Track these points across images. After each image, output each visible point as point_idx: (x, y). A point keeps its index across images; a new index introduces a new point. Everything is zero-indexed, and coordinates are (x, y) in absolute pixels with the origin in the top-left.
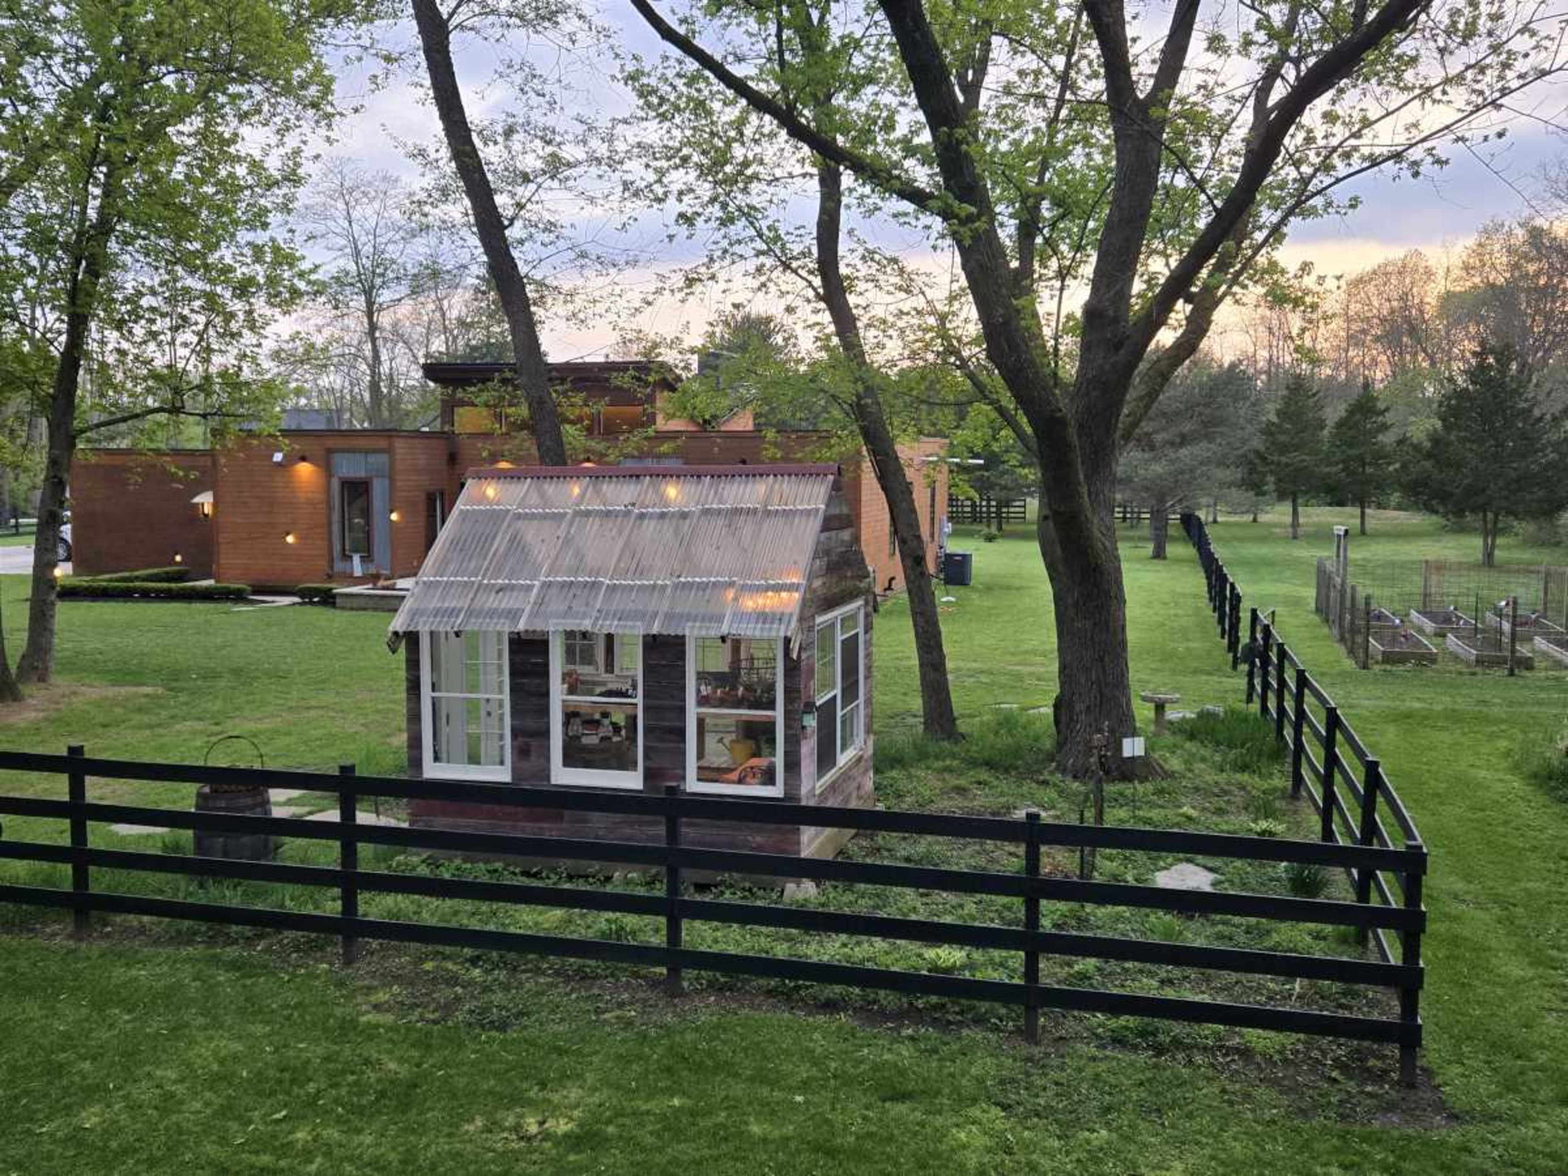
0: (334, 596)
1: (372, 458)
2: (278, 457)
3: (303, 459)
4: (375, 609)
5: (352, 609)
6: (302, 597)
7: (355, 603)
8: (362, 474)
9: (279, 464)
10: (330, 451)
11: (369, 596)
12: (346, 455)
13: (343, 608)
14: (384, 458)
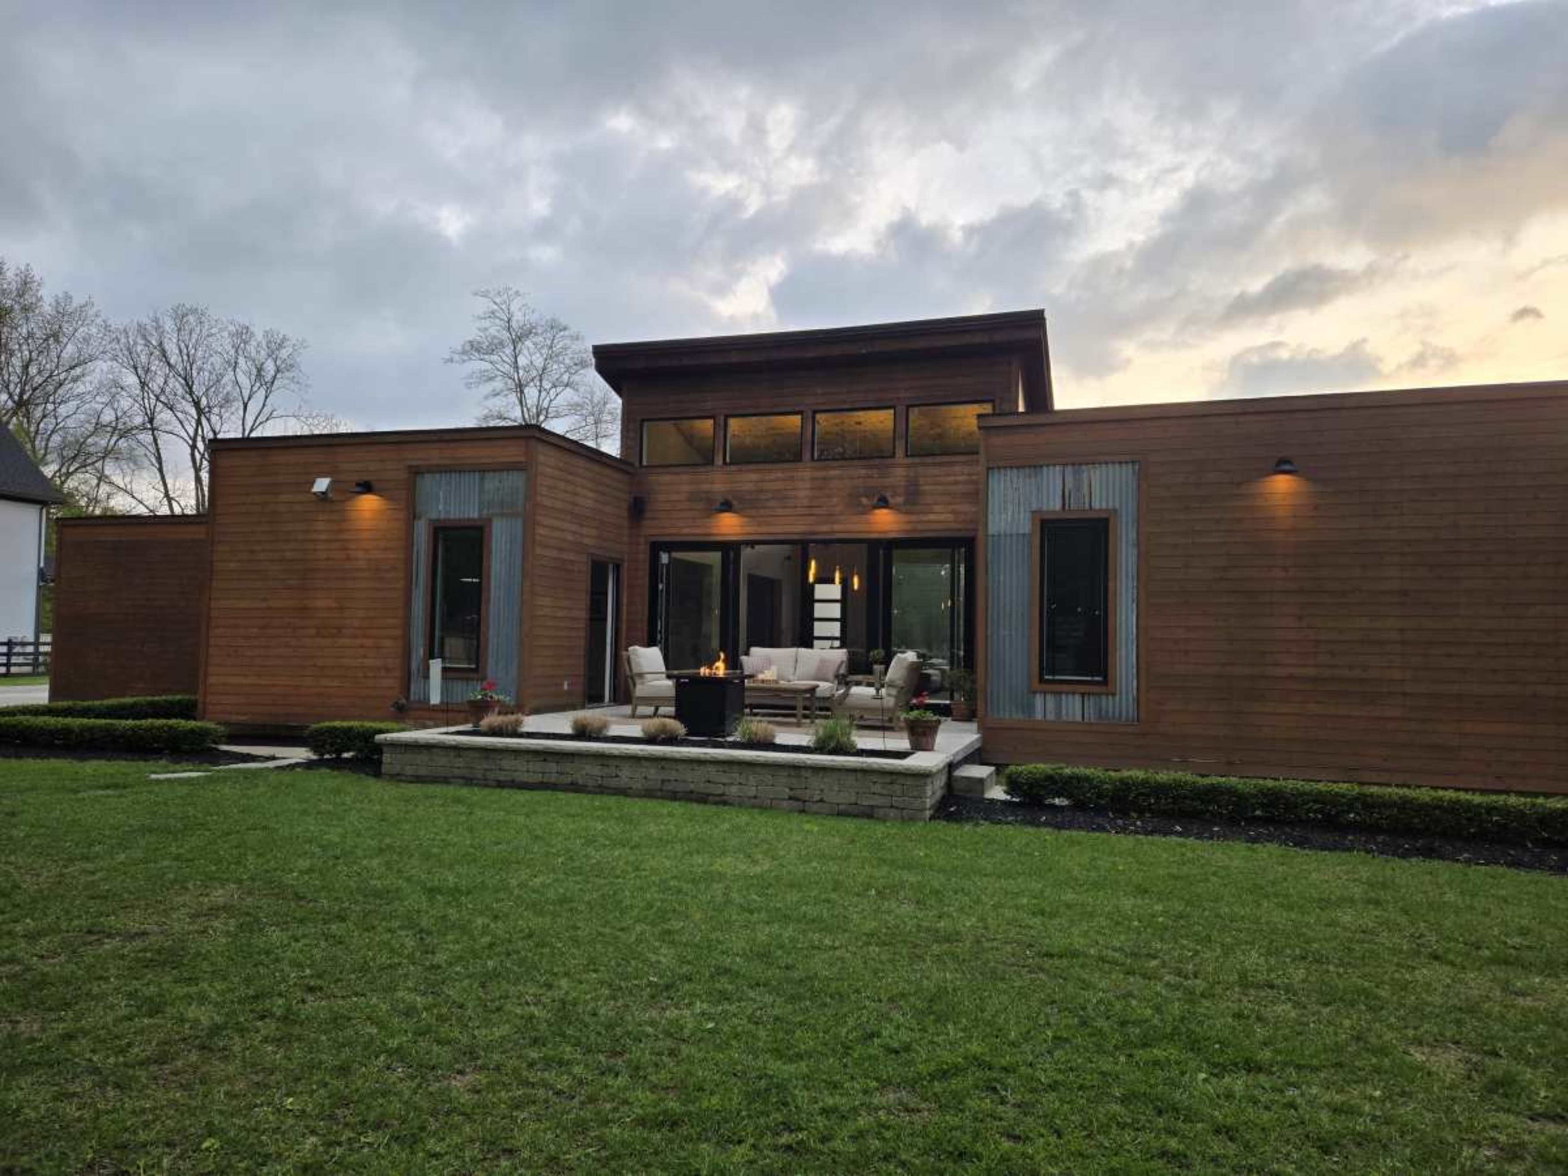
0: (379, 748)
1: (492, 482)
2: (322, 484)
3: (367, 488)
4: (468, 781)
5: (418, 779)
6: (315, 750)
7: (422, 764)
8: (472, 513)
9: (323, 496)
10: (416, 472)
11: (457, 749)
12: (445, 478)
13: (397, 778)
14: (515, 480)
